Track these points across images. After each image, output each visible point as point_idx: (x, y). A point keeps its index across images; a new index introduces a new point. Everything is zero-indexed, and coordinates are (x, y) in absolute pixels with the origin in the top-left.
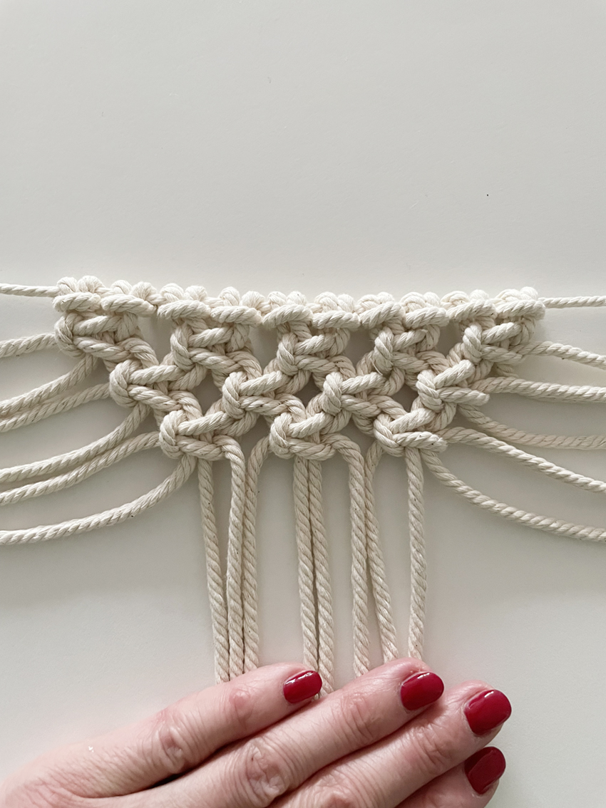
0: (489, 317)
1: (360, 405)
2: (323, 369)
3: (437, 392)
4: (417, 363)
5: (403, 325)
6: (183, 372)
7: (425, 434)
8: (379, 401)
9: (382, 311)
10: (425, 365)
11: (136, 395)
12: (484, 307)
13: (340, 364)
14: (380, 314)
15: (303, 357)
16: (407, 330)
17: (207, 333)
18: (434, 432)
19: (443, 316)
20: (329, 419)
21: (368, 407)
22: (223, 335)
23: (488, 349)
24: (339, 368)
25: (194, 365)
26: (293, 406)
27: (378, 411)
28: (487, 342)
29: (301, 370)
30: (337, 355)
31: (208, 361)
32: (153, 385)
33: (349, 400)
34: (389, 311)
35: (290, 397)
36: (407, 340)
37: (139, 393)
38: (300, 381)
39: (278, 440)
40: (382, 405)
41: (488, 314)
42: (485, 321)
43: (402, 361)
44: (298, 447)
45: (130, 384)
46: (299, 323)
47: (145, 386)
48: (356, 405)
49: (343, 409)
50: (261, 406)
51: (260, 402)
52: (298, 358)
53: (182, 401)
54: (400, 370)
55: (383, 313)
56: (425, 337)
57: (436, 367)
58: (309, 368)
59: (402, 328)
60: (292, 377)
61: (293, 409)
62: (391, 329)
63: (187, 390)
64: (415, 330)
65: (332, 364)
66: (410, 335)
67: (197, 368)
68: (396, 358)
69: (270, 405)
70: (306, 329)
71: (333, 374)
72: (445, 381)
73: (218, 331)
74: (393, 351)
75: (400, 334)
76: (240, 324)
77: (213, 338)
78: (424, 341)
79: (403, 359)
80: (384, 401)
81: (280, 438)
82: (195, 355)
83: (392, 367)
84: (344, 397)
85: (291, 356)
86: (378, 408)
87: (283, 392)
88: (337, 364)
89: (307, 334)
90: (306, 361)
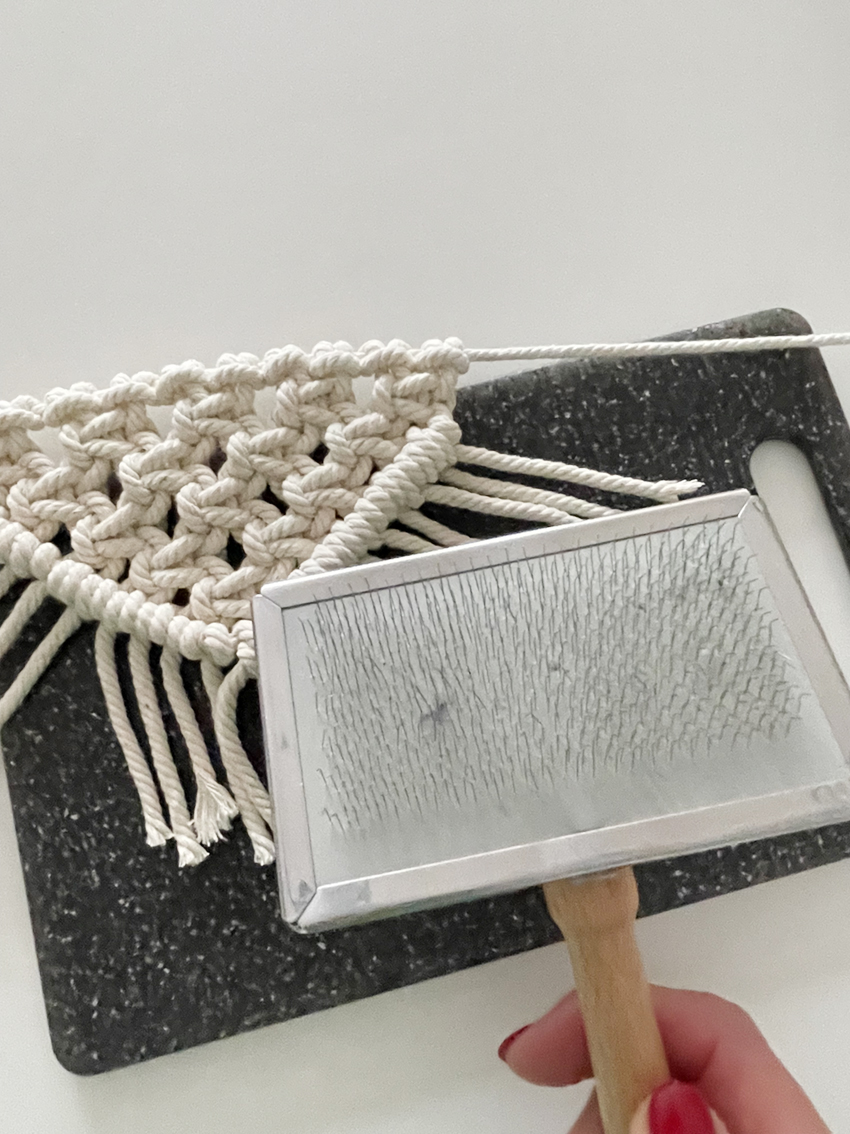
0: (403, 366)
1: (270, 463)
2: (226, 430)
3: (348, 442)
4: (328, 414)
5: (309, 375)
6: (84, 470)
7: (340, 491)
8: (293, 459)
11: (40, 511)
13: (246, 424)
15: (201, 419)
16: (313, 378)
17: (96, 421)
18: (350, 489)
20: (242, 484)
21: (280, 466)
22: (115, 419)
23: (400, 402)
25: (93, 458)
26: (200, 475)
28: (399, 394)
29: (203, 435)
31: (104, 451)
32: (54, 494)
33: (258, 459)
35: (197, 466)
36: (312, 389)
37: (43, 508)
38: (206, 448)
39: (189, 508)
40: (296, 463)
41: (400, 361)
42: (396, 370)
43: (307, 414)
44: (210, 514)
45: (31, 502)
47: (48, 498)
48: (266, 465)
49: (255, 472)
50: (165, 479)
51: (163, 474)
52: (196, 422)
53: (91, 502)
54: (311, 424)
56: (334, 387)
57: (347, 420)
58: (210, 431)
59: (308, 378)
60: (194, 445)
61: (201, 478)
62: (296, 380)
63: (94, 489)
64: (320, 379)
65: (237, 425)
66: (315, 383)
67: (97, 462)
68: (302, 411)
69: (175, 474)
70: (202, 390)
71: (238, 434)
72: (355, 431)
73: (107, 416)
74: (300, 403)
75: (304, 384)
76: (131, 401)
77: (103, 424)
78: (334, 391)
79: (310, 411)
80: (298, 460)
81: (191, 505)
82: (89, 447)
83: (302, 422)
84: (252, 456)
85: (189, 421)
88: (242, 424)
89: (203, 394)
90: (204, 423)
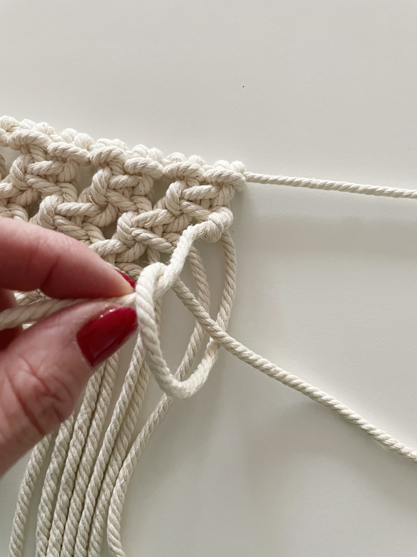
0: (194, 178)
1: (67, 227)
2: (46, 190)
3: (130, 229)
4: (126, 203)
5: (124, 169)
8: (88, 229)
9: (103, 152)
10: (133, 208)
12: (190, 168)
13: (64, 190)
14: (101, 153)
15: (32, 176)
16: (125, 173)
19: (154, 169)
21: (76, 231)
23: (185, 203)
24: (63, 193)
27: (86, 237)
28: (186, 197)
29: (30, 187)
30: (65, 182)
33: (60, 220)
34: (110, 153)
35: (18, 207)
36: (120, 181)
38: (27, 197)
40: (89, 233)
41: (194, 175)
42: (190, 181)
43: (112, 198)
46: (35, 147)
48: (65, 227)
52: (27, 176)
54: (113, 206)
55: (104, 153)
56: (139, 183)
57: (139, 211)
58: (36, 186)
59: (121, 171)
60: (22, 191)
62: (111, 169)
64: (130, 175)
65: (57, 188)
66: (125, 178)
68: (109, 194)
70: (41, 153)
71: (53, 196)
74: (108, 188)
75: (117, 175)
78: (138, 187)
79: (114, 197)
80: (92, 230)
83: (106, 202)
84: (57, 217)
85: (21, 174)
86: (87, 235)
87: (14, 203)
88: (62, 189)
89: (40, 157)
90: (33, 179)
